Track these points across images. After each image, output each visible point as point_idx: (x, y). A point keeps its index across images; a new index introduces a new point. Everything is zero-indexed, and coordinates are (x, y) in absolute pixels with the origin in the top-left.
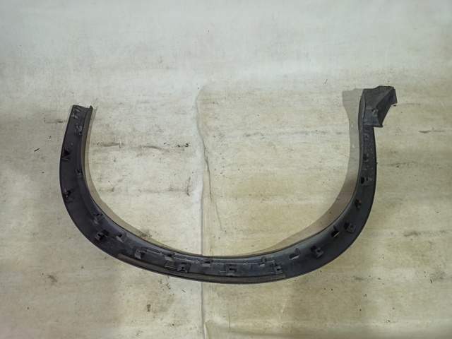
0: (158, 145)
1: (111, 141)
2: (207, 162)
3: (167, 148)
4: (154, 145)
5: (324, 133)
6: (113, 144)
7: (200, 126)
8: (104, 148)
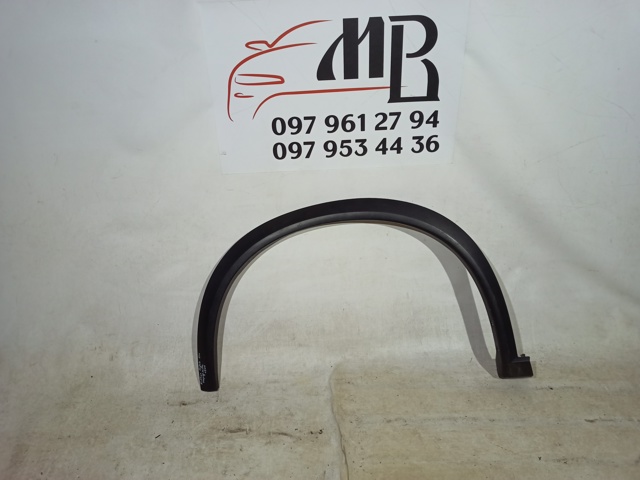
0: (289, 432)
1: (237, 426)
2: (344, 452)
3: (298, 435)
4: (284, 431)
5: (475, 419)
6: (240, 430)
7: (335, 409)
8: (229, 434)
